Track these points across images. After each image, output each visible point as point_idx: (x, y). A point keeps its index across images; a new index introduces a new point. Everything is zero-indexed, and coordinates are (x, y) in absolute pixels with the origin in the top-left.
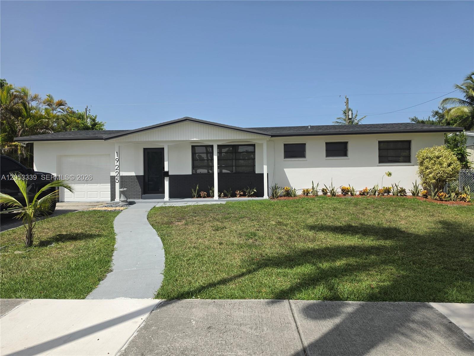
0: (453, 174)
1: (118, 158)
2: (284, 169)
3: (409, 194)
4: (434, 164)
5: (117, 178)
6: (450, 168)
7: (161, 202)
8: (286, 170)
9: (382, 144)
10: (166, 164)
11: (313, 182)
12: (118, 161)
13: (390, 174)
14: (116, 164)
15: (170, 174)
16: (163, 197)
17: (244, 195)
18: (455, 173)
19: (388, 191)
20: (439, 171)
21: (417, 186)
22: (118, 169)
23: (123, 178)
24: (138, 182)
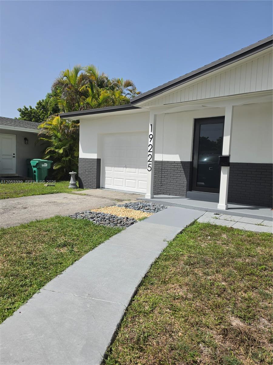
1: (152, 133)
5: (149, 164)
7: (211, 211)
10: (226, 141)
12: (151, 138)
14: (149, 143)
15: (232, 161)
22: (151, 150)
23: (163, 164)
24: (183, 172)
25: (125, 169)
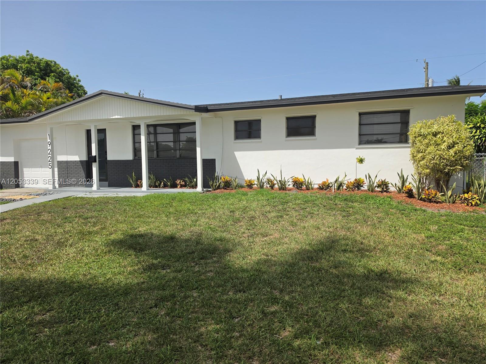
0: (456, 160)
2: (235, 153)
3: (392, 189)
4: (428, 145)
6: (452, 152)
8: (238, 154)
9: (364, 117)
10: (93, 147)
11: (258, 171)
13: (361, 161)
16: (91, 186)
17: (185, 186)
18: (460, 159)
19: (358, 185)
20: (433, 156)
21: (405, 178)
23: (68, 163)
24: (82, 168)
25: (41, 169)
